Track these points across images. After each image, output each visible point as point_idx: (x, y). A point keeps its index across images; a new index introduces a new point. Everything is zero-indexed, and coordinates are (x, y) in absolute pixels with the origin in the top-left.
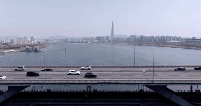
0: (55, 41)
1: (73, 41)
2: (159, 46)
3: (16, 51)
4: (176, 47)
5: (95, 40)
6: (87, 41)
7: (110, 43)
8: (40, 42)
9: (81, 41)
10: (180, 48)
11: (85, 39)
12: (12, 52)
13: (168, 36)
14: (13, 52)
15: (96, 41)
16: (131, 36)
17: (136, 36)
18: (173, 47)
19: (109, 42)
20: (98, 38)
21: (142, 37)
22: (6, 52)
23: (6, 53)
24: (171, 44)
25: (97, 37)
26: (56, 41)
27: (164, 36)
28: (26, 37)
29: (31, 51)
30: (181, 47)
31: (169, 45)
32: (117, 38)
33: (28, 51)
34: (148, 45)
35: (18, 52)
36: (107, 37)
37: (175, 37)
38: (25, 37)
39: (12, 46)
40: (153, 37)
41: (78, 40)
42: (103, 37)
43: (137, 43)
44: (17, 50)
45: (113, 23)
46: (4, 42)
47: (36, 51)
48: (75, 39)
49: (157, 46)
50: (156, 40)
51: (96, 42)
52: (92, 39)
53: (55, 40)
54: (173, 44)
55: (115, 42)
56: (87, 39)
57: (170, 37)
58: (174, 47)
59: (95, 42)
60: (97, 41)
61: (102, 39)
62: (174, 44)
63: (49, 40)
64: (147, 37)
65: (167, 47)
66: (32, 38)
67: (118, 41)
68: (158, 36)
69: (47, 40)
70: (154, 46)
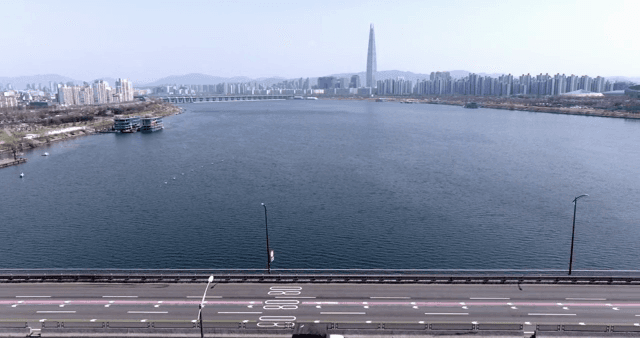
0: (186, 92)
1: (242, 93)
2: (537, 111)
3: (84, 131)
4: (602, 116)
5: (315, 88)
6: (290, 92)
7: (365, 98)
8: (142, 98)
9: (268, 92)
10: (613, 117)
11: (280, 85)
12: (72, 133)
13: (561, 74)
14: (76, 135)
15: (317, 91)
16: (432, 73)
17: (447, 74)
18: (587, 114)
19: (363, 94)
20: (325, 82)
21: (473, 77)
22: (56, 135)
23: (56, 138)
24: (579, 104)
25: (320, 79)
26: (189, 92)
27: (547, 76)
28: (101, 82)
29: (131, 132)
30: (617, 113)
31: (574, 105)
32: (387, 81)
33: (120, 129)
34: (499, 108)
35: (91, 134)
36: (354, 79)
37: (583, 79)
38: (97, 82)
39: (63, 112)
40: (509, 77)
41: (260, 87)
42: (342, 80)
43: (458, 99)
44: (84, 128)
45: (372, 31)
46: (27, 97)
47: (146, 129)
48: (249, 84)
49: (530, 111)
50: (520, 89)
51: (319, 96)
52: (304, 84)
53: (184, 88)
54: (586, 104)
55: (382, 95)
56: (286, 84)
57: (569, 80)
58: (593, 115)
59: (314, 95)
60: (322, 91)
61: (338, 85)
62: (589, 102)
63: (166, 88)
64: (489, 80)
65: (568, 113)
66: (118, 83)
67: (392, 90)
68: (526, 74)
69: (159, 90)
70: (521, 109)
